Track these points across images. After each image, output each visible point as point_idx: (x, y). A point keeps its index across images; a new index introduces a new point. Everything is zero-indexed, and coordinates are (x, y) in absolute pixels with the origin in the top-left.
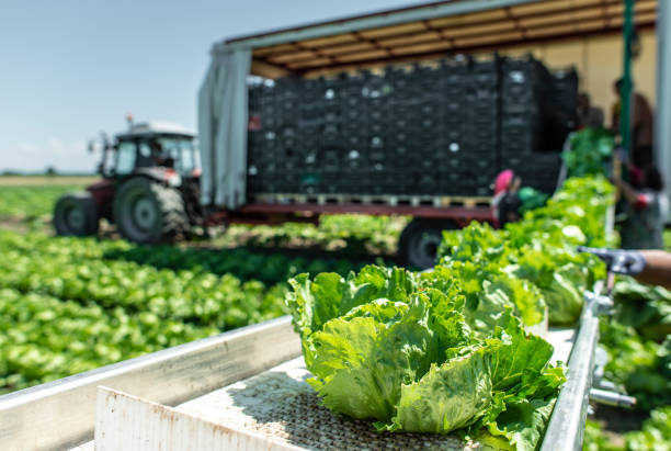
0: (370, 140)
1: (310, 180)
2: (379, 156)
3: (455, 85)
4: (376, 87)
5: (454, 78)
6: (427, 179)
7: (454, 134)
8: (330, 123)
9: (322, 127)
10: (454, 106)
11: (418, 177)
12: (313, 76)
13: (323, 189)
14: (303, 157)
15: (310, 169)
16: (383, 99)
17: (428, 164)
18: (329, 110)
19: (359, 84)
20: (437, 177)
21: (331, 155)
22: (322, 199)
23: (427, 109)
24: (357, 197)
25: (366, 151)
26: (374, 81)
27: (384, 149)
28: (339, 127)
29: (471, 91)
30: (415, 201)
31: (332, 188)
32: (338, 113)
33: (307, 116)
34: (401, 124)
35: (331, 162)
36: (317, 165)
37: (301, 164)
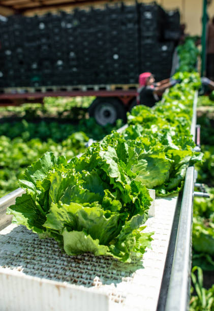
0: (68, 54)
1: (36, 79)
2: (74, 63)
3: (114, 20)
4: (70, 21)
5: (114, 16)
6: (102, 76)
7: (115, 49)
8: (44, 44)
9: (39, 47)
10: (115, 33)
11: (97, 74)
12: (30, 14)
13: (43, 83)
14: (29, 65)
15: (35, 72)
16: (74, 29)
17: (102, 67)
18: (43, 36)
19: (59, 20)
20: (107, 74)
21: (47, 63)
22: (44, 89)
23: (100, 35)
24: (64, 87)
25: (67, 60)
26: (68, 17)
27: (77, 59)
28: (49, 46)
29: (124, 24)
30: (96, 88)
31: (49, 83)
32: (48, 38)
33: (30, 40)
34: (86, 44)
35: (47, 68)
36: (38, 69)
37: (29, 69)
